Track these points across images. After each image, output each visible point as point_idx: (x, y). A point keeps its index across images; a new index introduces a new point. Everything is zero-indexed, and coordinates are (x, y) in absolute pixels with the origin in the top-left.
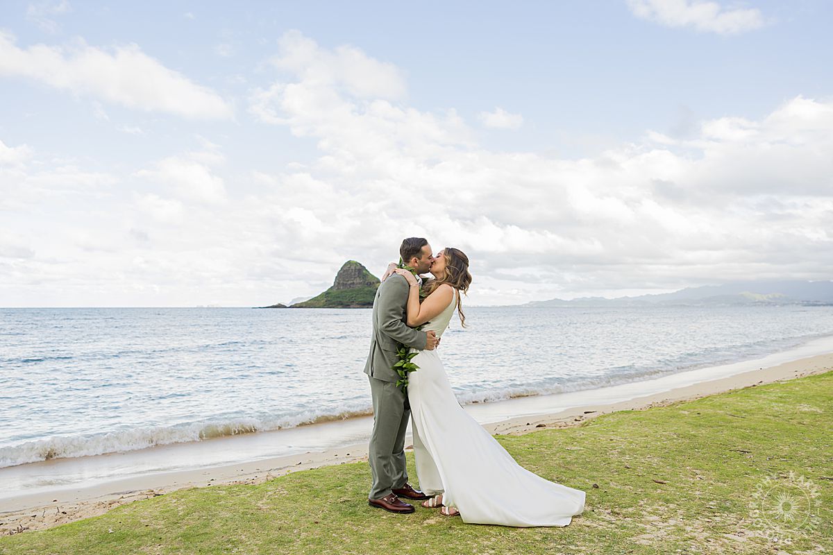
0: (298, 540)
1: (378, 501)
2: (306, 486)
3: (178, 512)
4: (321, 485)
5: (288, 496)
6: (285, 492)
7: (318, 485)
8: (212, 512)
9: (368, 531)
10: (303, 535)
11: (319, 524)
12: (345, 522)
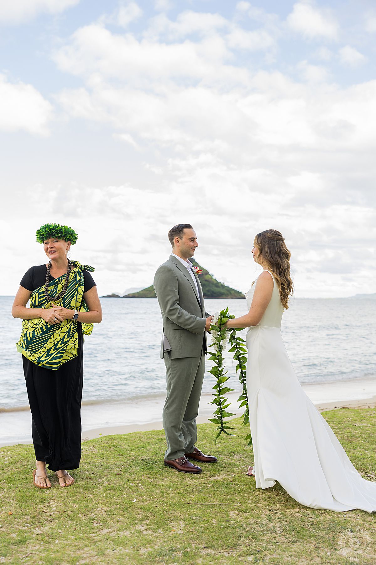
0: (101, 487)
1: (171, 461)
2: (114, 446)
3: (4, 461)
4: (126, 446)
5: (97, 453)
6: (95, 450)
7: (124, 446)
8: (32, 463)
9: (161, 482)
10: (106, 483)
11: (120, 476)
12: (142, 475)
